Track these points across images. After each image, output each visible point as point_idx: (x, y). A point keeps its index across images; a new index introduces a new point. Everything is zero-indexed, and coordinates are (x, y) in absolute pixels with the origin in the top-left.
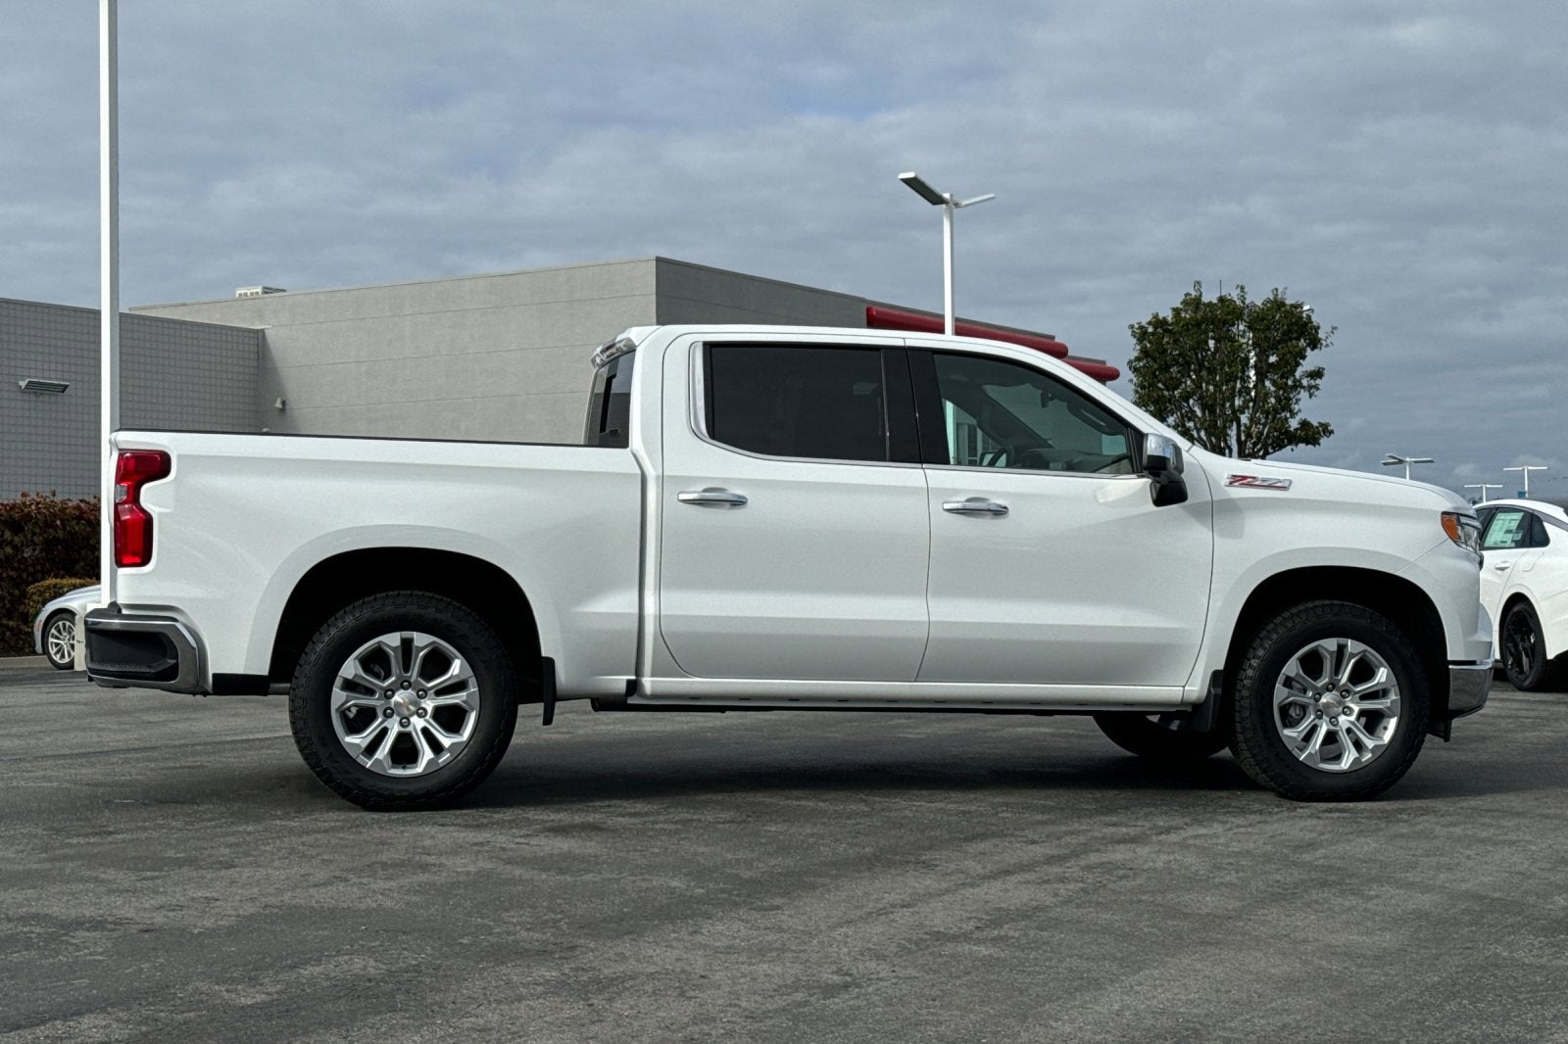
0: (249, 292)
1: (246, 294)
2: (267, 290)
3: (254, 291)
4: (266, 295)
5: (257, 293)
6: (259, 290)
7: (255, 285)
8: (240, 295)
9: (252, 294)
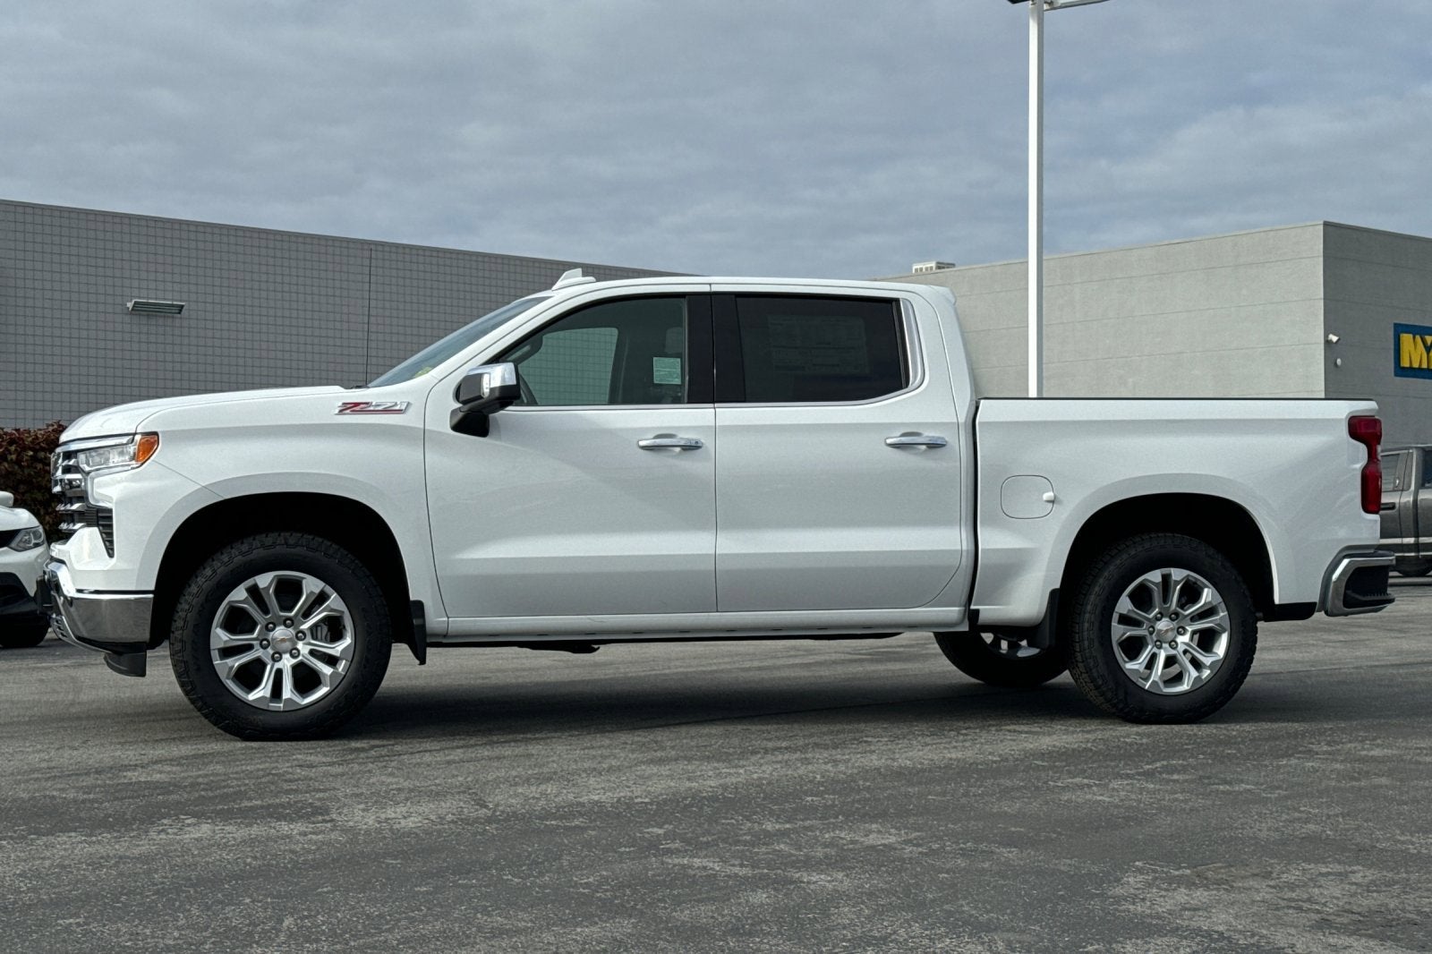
0: (924, 267)
1: (921, 269)
2: (940, 266)
3: (929, 266)
4: (938, 271)
5: (931, 268)
6: (933, 264)
7: (929, 260)
8: (916, 270)
9: (927, 269)
